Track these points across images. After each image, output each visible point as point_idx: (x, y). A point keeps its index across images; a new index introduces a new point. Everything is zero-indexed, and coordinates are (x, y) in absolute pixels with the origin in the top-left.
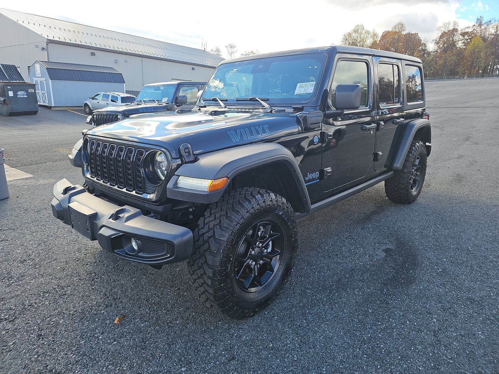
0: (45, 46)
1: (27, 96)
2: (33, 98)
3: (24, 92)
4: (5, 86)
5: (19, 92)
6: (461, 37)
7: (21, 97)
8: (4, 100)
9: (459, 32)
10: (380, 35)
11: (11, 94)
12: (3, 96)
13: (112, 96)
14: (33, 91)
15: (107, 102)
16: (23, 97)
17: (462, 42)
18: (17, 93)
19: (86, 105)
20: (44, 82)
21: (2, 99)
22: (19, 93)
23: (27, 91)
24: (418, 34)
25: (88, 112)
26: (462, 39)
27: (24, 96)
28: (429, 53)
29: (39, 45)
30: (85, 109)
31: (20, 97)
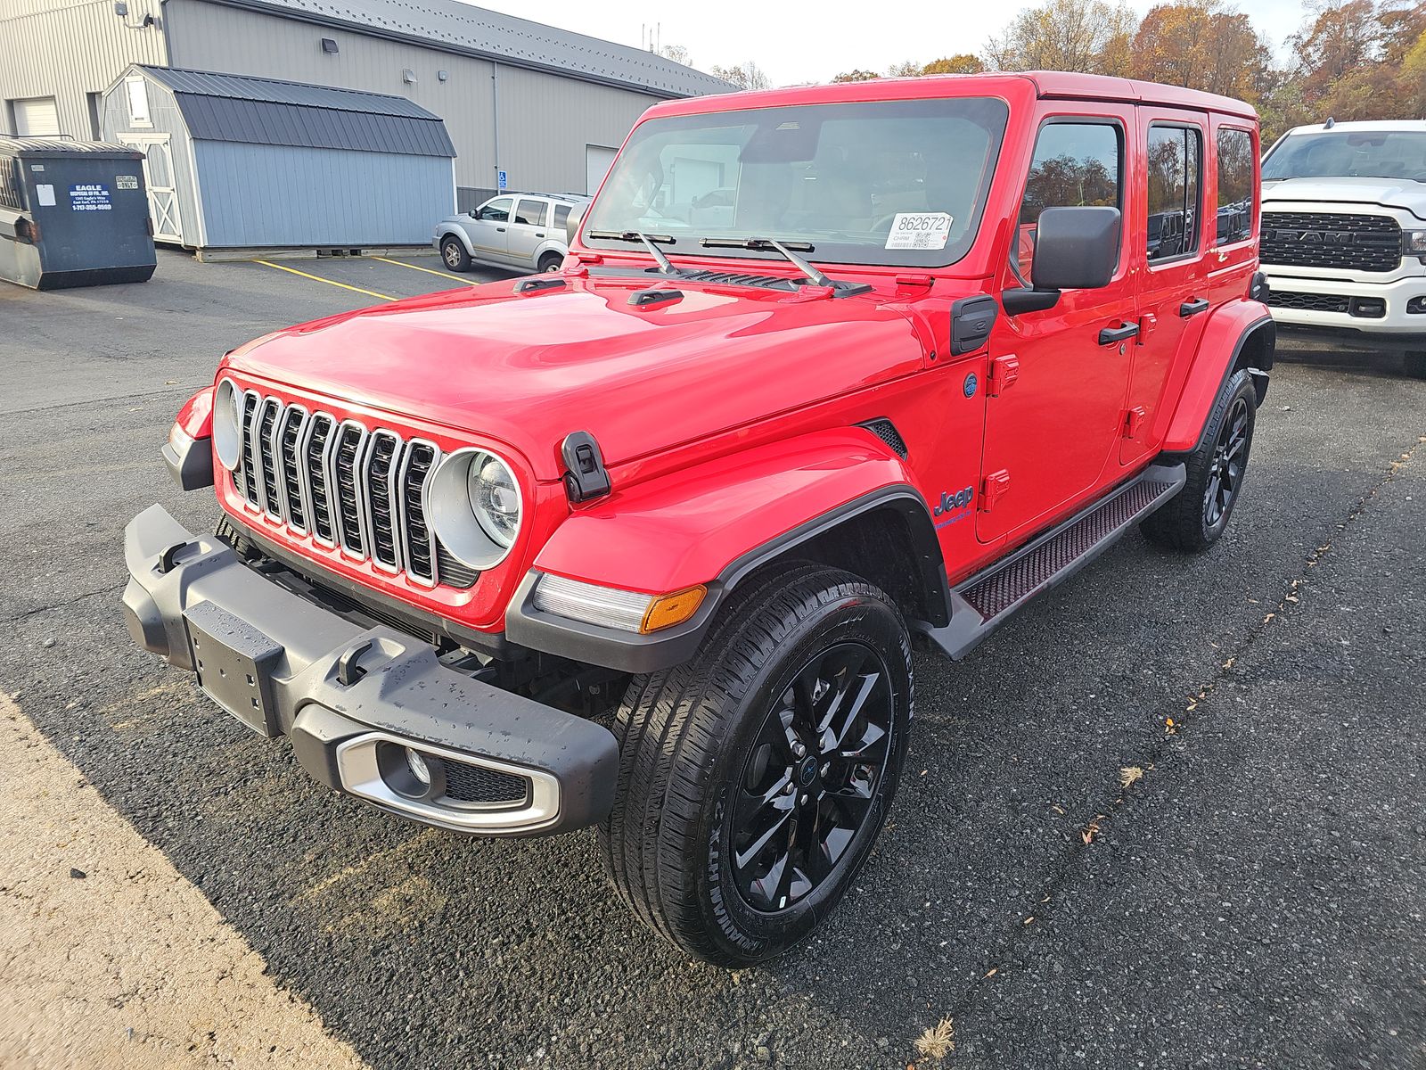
0: (157, 13)
1: (109, 207)
2: (134, 210)
3: (99, 187)
4: (20, 161)
5: (78, 188)
6: (1378, 28)
7: (89, 208)
8: (21, 223)
9: (1376, 12)
10: (1142, 15)
11: (46, 196)
12: (12, 205)
13: (557, 206)
14: (135, 186)
15: (540, 230)
16: (94, 208)
17: (1383, 43)
18: (72, 194)
19: (450, 238)
20: (167, 149)
21: (10, 217)
22: (80, 191)
23: (109, 185)
24: (1246, 16)
25: (456, 264)
26: (1383, 35)
27: (100, 207)
28: (1273, 80)
29: (128, 7)
30: (444, 254)
31: (82, 208)
